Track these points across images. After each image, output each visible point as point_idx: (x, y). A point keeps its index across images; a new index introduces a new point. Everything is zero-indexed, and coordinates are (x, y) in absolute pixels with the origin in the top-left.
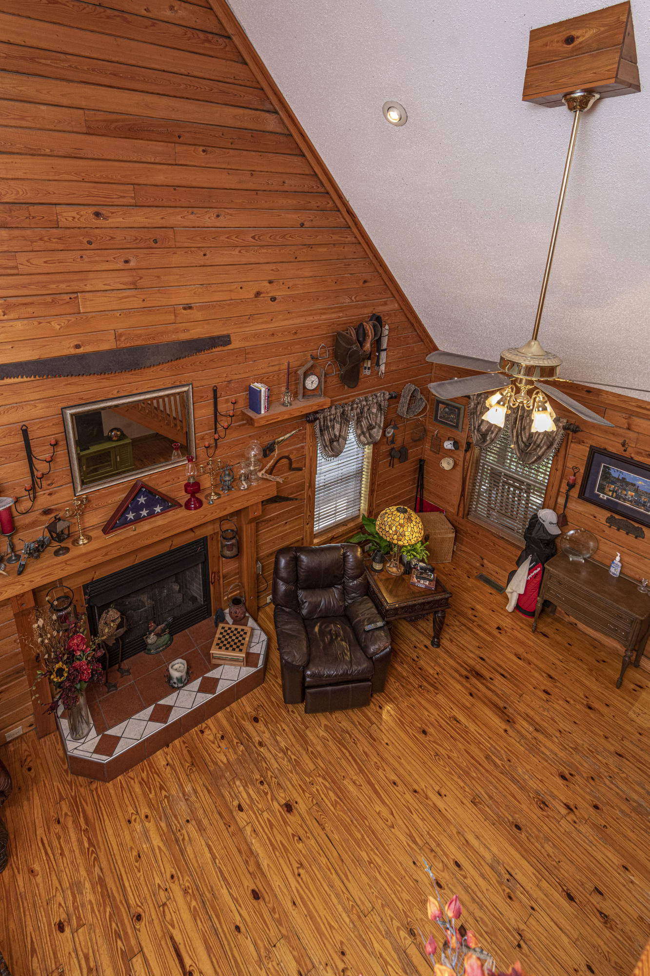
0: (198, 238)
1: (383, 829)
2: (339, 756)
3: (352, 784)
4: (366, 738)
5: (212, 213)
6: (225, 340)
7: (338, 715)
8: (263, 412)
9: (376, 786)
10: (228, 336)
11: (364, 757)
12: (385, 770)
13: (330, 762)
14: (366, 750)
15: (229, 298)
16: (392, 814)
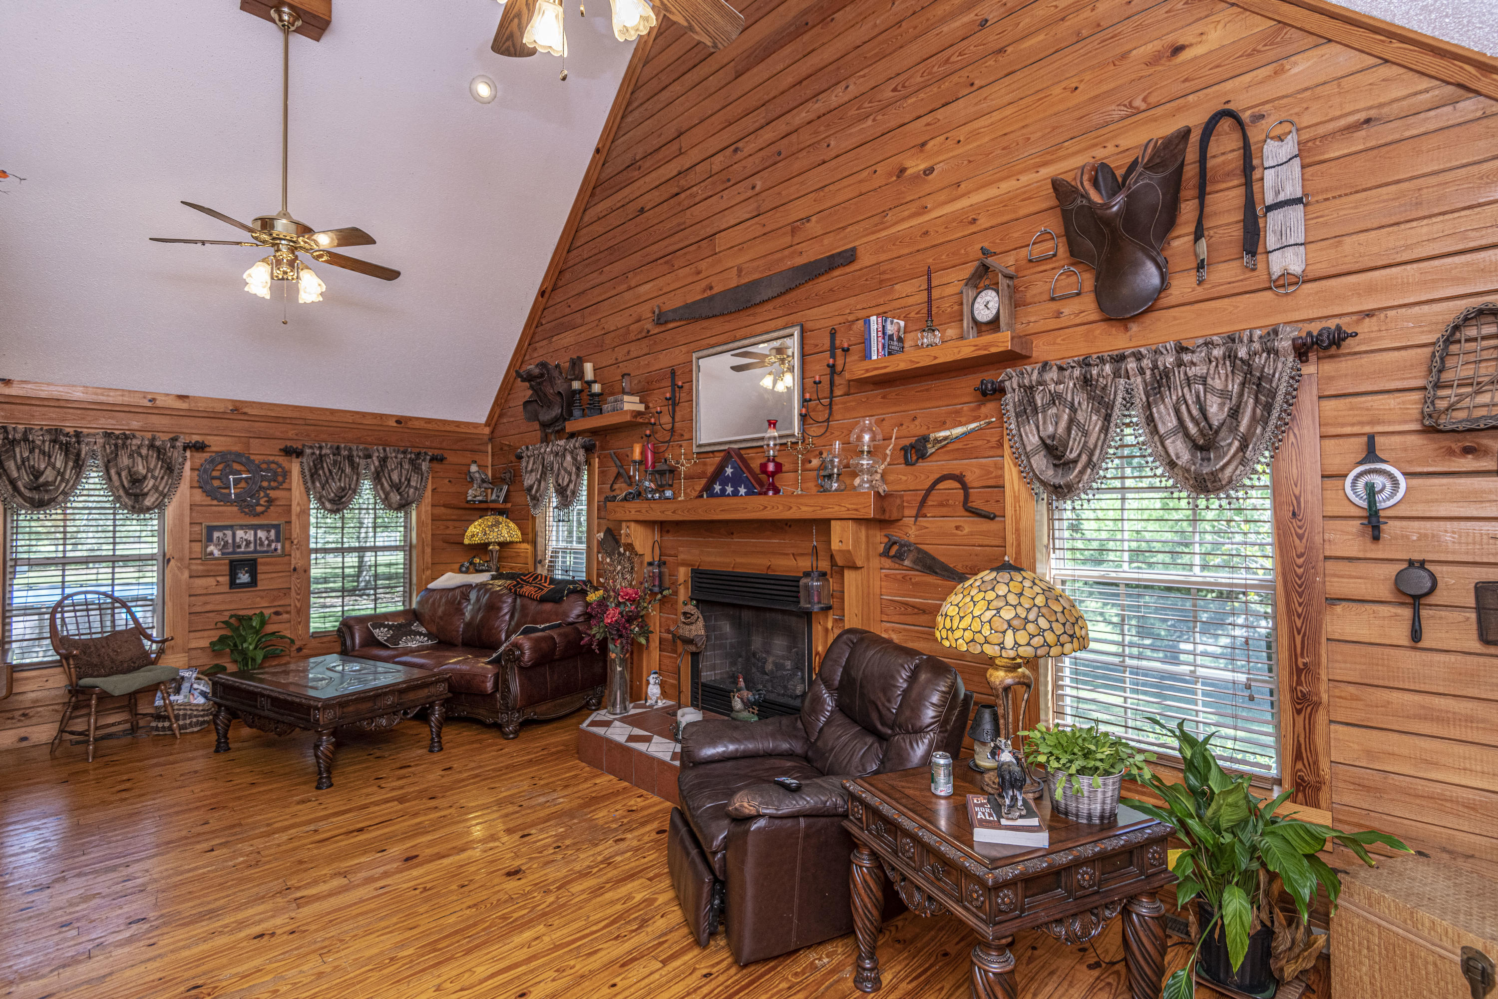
0: (822, 128)
1: (439, 976)
2: (591, 919)
3: (535, 935)
4: (630, 952)
5: (839, 89)
6: (849, 257)
7: (676, 915)
8: (874, 357)
9: (524, 967)
10: (854, 249)
11: (586, 951)
12: (553, 980)
13: (580, 908)
14: (599, 955)
15: (858, 193)
16: (462, 990)
